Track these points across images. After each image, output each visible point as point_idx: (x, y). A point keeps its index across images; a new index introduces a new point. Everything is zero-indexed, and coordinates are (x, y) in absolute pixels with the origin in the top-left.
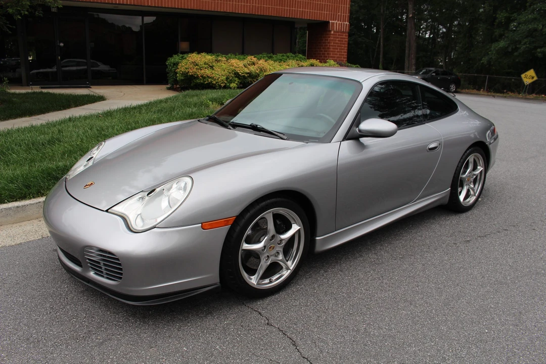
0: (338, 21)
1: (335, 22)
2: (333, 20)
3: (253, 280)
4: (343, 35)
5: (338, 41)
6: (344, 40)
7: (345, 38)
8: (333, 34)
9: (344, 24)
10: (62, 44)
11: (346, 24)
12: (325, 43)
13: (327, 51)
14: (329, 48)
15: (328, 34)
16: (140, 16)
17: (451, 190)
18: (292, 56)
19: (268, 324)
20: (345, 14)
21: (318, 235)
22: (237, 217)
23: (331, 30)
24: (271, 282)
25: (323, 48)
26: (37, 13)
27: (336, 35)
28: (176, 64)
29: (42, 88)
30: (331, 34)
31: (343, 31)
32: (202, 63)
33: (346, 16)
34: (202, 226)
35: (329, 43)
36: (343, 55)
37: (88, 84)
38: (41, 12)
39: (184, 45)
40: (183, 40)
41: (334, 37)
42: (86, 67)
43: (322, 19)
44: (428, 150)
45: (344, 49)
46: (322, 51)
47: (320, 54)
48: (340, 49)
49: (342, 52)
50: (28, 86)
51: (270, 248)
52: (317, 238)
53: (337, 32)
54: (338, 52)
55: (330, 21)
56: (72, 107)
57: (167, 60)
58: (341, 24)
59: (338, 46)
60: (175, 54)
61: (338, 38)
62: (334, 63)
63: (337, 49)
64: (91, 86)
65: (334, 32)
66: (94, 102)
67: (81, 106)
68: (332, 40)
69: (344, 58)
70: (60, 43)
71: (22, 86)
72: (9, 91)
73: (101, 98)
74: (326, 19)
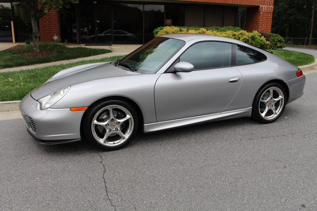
0: (266, 5)
1: (264, 6)
2: (262, 5)
3: (101, 141)
4: (269, 15)
5: (265, 18)
6: (269, 18)
7: (270, 17)
8: (262, 14)
9: (270, 7)
10: (98, 21)
11: (271, 8)
12: (257, 20)
13: (257, 25)
14: (259, 23)
15: (259, 14)
16: (142, 4)
17: (253, 108)
18: (231, 28)
19: (101, 162)
20: (271, 1)
21: (145, 122)
22: (89, 106)
23: (261, 12)
24: (114, 144)
25: (255, 23)
26: (67, 7)
27: (264, 15)
28: (157, 33)
29: (86, 45)
30: (260, 14)
31: (269, 12)
32: (171, 32)
33: (271, 2)
34: (70, 109)
35: (259, 20)
36: (269, 27)
37: (111, 44)
38: (69, 6)
39: (169, 21)
40: (167, 18)
41: (262, 16)
42: (110, 34)
43: (255, 4)
44: (229, 82)
45: (269, 24)
46: (254, 25)
47: (253, 27)
48: (266, 24)
49: (267, 26)
50: (79, 44)
51: (112, 125)
52: (145, 125)
53: (264, 13)
54: (264, 25)
55: (260, 6)
56: (91, 56)
57: (154, 30)
58: (268, 7)
59: (265, 22)
60: (159, 27)
61: (265, 16)
62: (257, 32)
63: (264, 24)
64: (113, 45)
65: (263, 13)
66: (105, 53)
67: (96, 55)
68: (261, 18)
69: (269, 29)
70: (97, 20)
71: (77, 44)
72: (67, 47)
73: (109, 51)
74: (258, 4)
